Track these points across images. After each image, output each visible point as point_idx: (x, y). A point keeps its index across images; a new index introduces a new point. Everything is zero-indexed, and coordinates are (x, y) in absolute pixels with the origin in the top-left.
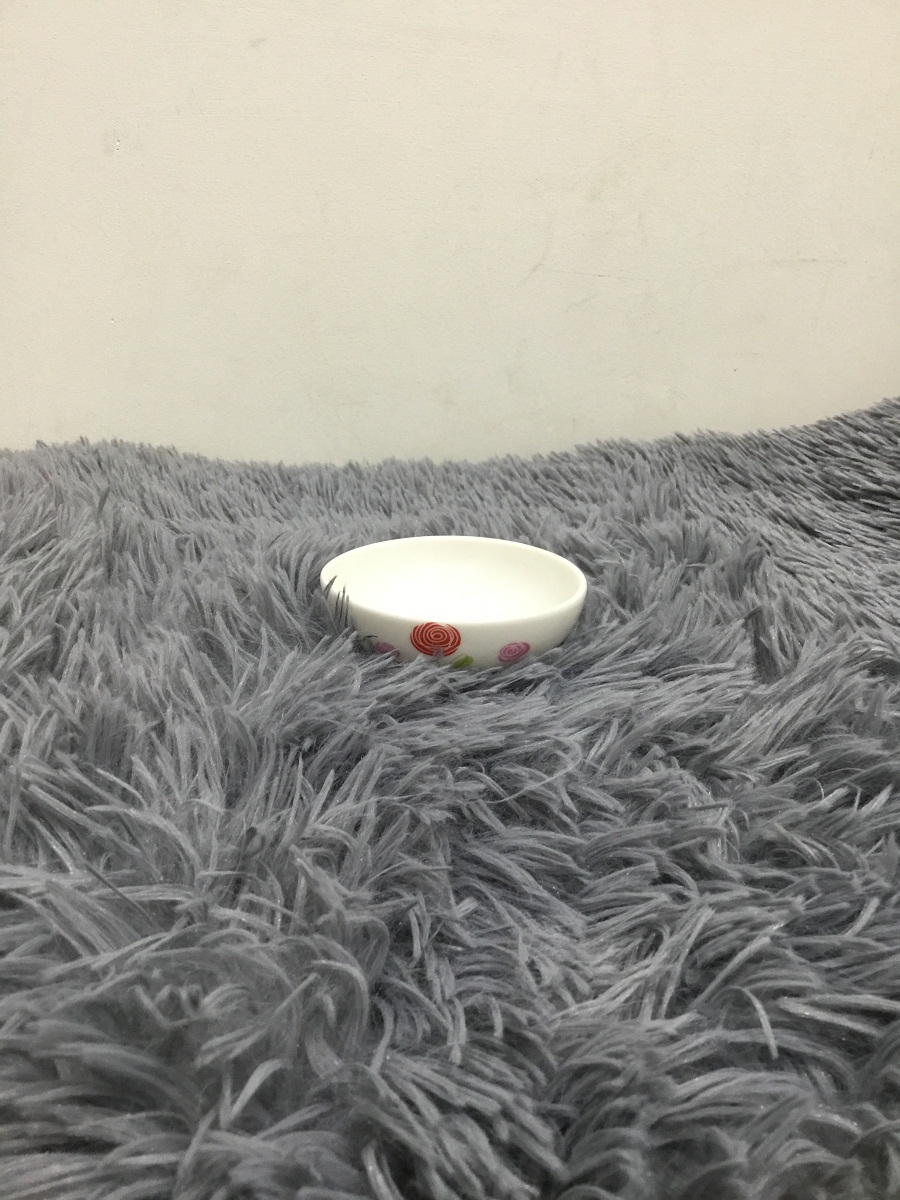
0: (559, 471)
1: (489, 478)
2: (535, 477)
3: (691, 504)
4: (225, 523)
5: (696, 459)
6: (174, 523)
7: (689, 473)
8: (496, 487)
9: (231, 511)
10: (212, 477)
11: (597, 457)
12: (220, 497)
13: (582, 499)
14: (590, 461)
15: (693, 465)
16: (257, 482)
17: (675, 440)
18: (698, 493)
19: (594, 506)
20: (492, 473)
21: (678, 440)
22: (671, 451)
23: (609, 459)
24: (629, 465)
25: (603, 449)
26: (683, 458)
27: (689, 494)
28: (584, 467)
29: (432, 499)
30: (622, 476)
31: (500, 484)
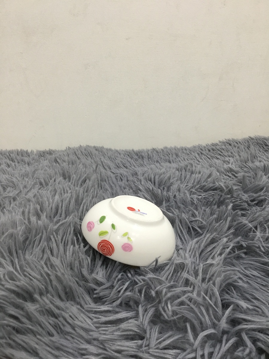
0: (216, 148)
1: (195, 151)
2: (209, 151)
3: (258, 157)
4: (125, 169)
5: (256, 144)
6: (112, 171)
7: (255, 148)
8: (198, 154)
9: (125, 165)
10: (117, 155)
11: (226, 144)
12: (121, 161)
13: (226, 156)
14: (225, 145)
15: (256, 146)
16: (129, 156)
17: (248, 138)
18: (259, 153)
19: (231, 158)
20: (196, 150)
21: (250, 138)
22: (248, 142)
23: (230, 145)
24: (237, 146)
25: (228, 142)
26: (252, 144)
27: (257, 154)
28: (224, 147)
29: (182, 158)
30: (236, 149)
31: (200, 153)
